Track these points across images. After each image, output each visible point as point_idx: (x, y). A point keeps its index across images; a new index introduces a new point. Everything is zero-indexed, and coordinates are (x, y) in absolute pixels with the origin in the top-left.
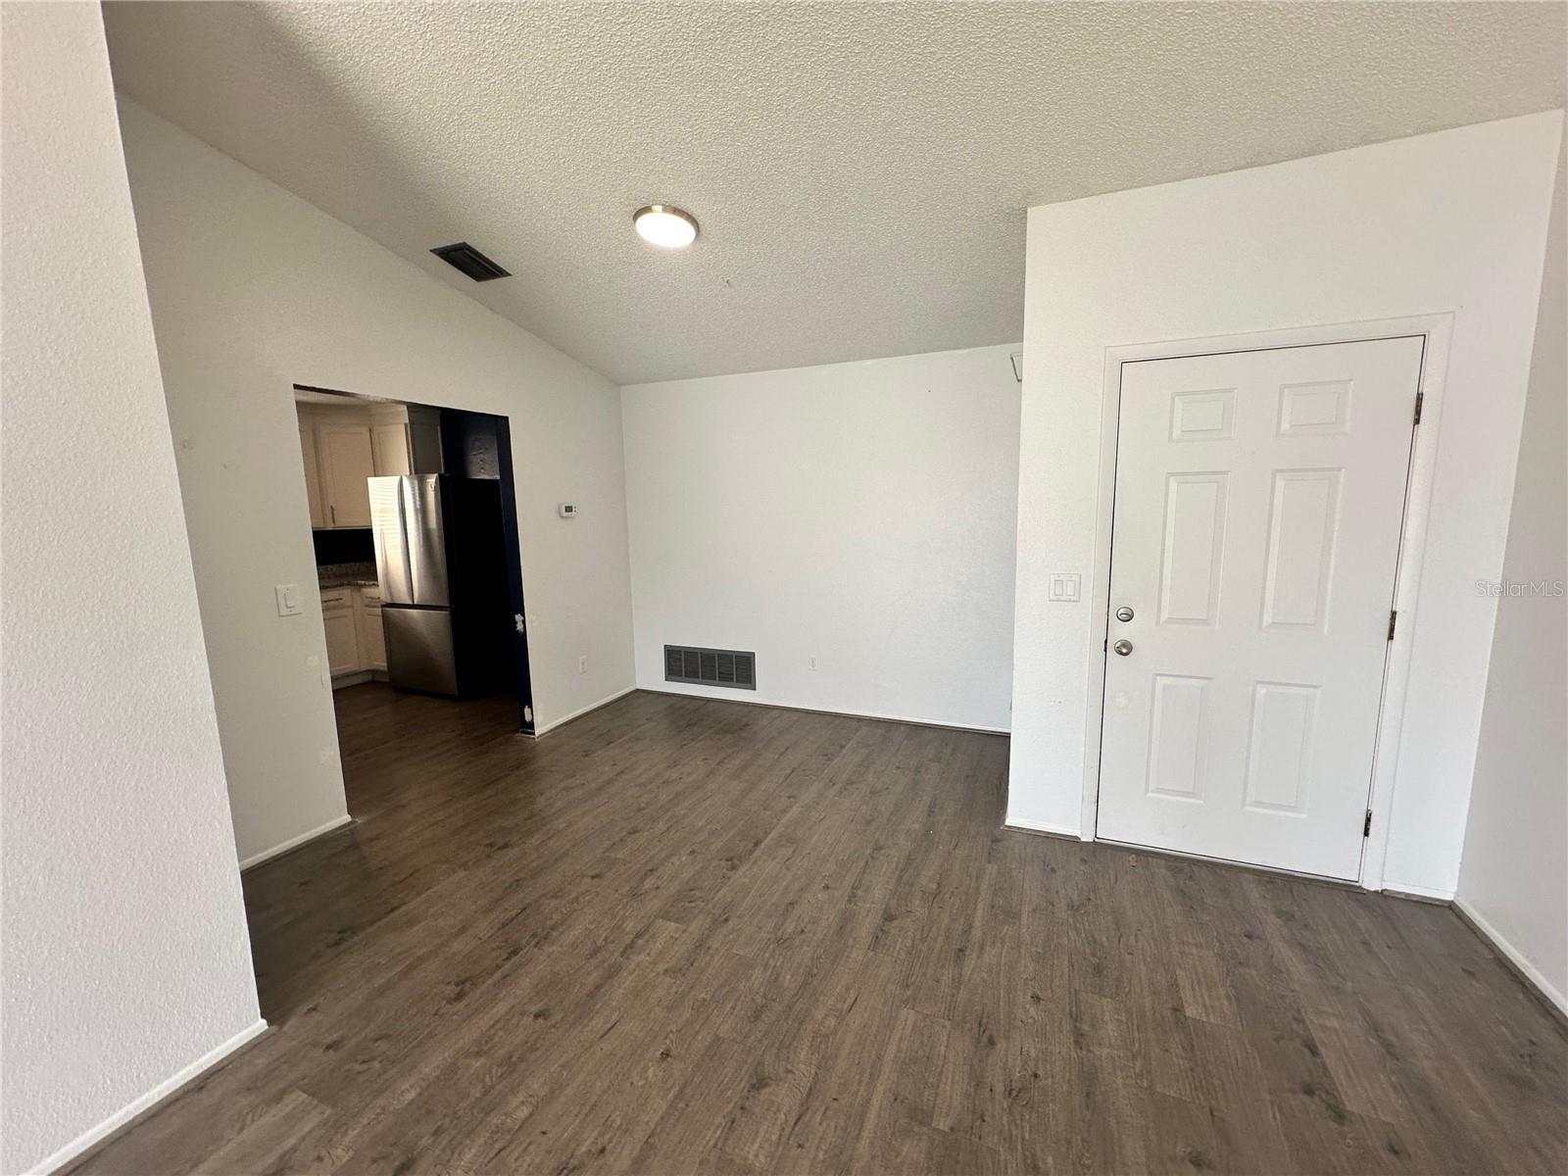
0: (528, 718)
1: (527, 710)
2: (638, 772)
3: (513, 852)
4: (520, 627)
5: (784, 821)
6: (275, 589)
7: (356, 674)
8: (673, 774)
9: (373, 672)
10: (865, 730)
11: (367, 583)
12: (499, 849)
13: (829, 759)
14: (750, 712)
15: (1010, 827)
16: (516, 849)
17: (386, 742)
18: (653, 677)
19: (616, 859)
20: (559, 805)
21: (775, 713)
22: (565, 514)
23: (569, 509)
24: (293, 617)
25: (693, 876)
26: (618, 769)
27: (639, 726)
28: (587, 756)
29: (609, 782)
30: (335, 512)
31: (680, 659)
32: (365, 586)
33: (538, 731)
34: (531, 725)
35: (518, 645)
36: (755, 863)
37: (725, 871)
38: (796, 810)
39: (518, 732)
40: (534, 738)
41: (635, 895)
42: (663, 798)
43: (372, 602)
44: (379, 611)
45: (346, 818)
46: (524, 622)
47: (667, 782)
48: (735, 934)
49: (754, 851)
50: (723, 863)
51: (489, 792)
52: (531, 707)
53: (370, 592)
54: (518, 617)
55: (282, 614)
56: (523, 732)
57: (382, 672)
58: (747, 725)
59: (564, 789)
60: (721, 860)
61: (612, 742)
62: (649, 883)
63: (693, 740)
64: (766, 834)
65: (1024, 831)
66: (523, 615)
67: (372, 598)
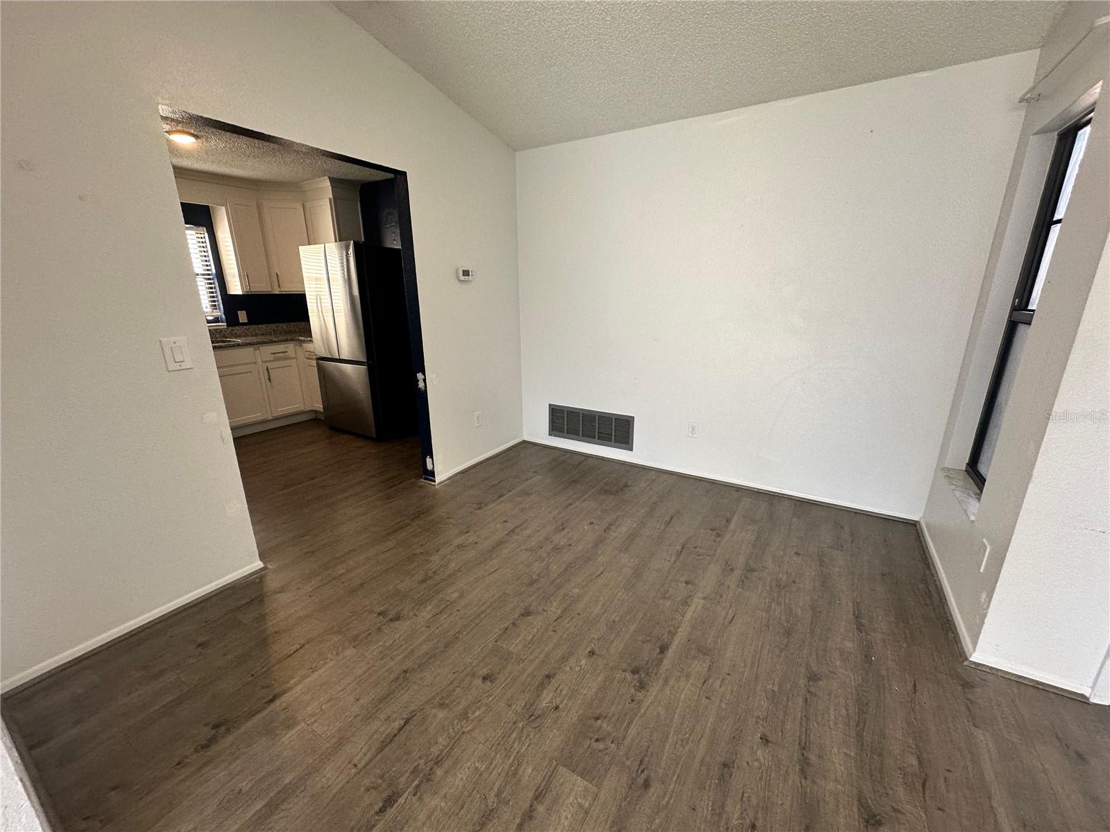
0: (429, 467)
1: (428, 460)
2: (528, 532)
3: (403, 627)
4: (421, 385)
5: (689, 615)
6: (160, 341)
7: (302, 413)
8: (561, 539)
9: (316, 412)
10: (746, 502)
11: (306, 339)
12: (391, 620)
13: (718, 535)
14: (628, 471)
15: (975, 663)
16: (408, 623)
17: (313, 479)
18: (538, 430)
19: (509, 653)
20: (453, 566)
21: (652, 475)
22: (463, 278)
23: (466, 273)
24: (184, 372)
25: (596, 694)
26: (510, 526)
27: (527, 480)
28: (480, 508)
29: (501, 543)
30: (280, 278)
31: (563, 417)
32: (304, 341)
33: (439, 478)
34: (432, 473)
35: (419, 401)
36: (666, 681)
37: (632, 690)
38: (697, 603)
39: (421, 478)
40: (434, 485)
41: (532, 717)
42: (555, 569)
43: (310, 355)
44: (314, 362)
45: (259, 564)
46: (425, 380)
47: (557, 549)
48: (663, 814)
49: (662, 660)
50: (629, 676)
51: (390, 544)
52: (432, 457)
53: (308, 346)
54: (420, 376)
55: (170, 369)
56: (425, 479)
57: (320, 412)
58: (626, 486)
59: (458, 547)
60: (625, 671)
61: (502, 496)
62: (547, 698)
63: (579, 498)
64: (672, 634)
65: (1000, 674)
66: (424, 374)
67: (310, 352)
